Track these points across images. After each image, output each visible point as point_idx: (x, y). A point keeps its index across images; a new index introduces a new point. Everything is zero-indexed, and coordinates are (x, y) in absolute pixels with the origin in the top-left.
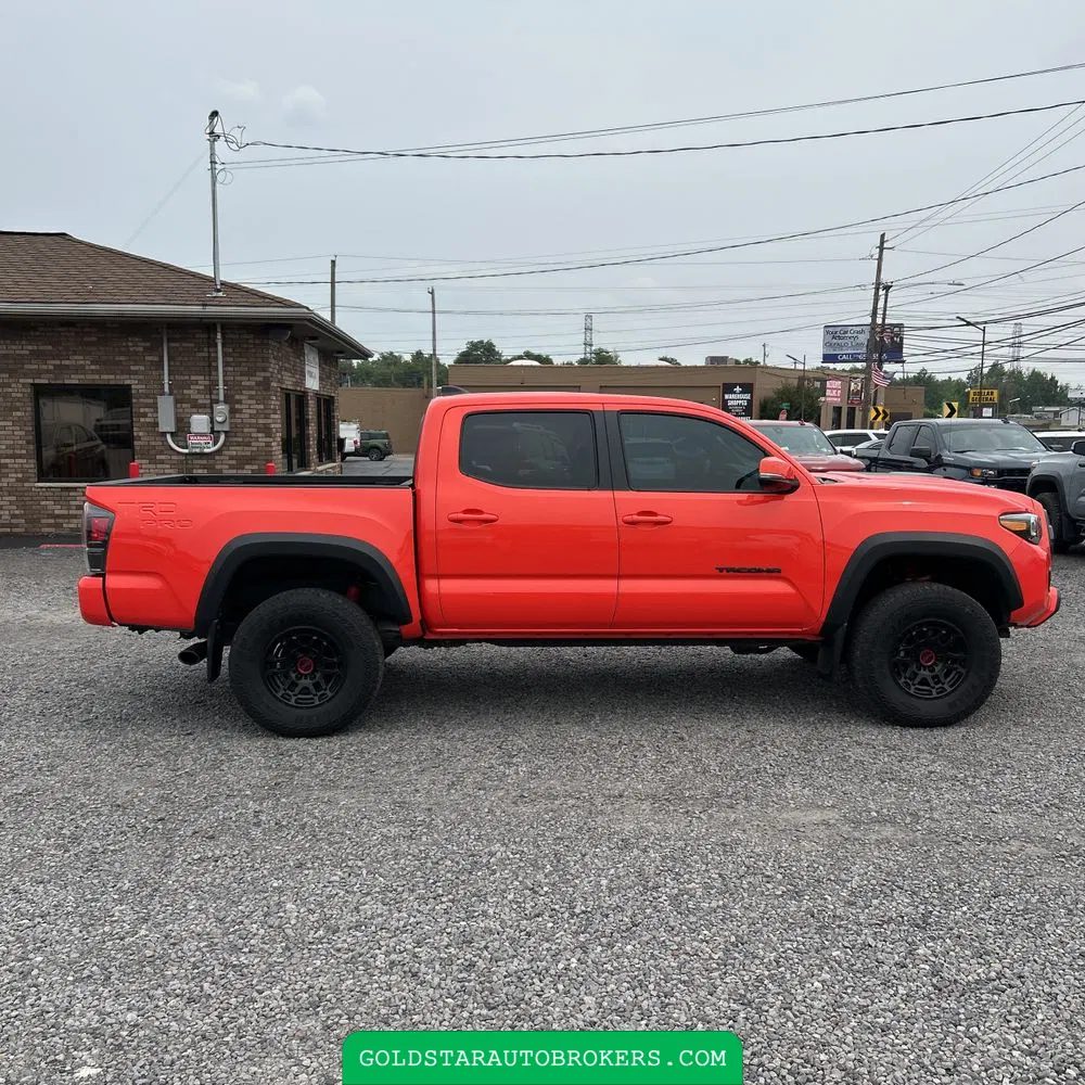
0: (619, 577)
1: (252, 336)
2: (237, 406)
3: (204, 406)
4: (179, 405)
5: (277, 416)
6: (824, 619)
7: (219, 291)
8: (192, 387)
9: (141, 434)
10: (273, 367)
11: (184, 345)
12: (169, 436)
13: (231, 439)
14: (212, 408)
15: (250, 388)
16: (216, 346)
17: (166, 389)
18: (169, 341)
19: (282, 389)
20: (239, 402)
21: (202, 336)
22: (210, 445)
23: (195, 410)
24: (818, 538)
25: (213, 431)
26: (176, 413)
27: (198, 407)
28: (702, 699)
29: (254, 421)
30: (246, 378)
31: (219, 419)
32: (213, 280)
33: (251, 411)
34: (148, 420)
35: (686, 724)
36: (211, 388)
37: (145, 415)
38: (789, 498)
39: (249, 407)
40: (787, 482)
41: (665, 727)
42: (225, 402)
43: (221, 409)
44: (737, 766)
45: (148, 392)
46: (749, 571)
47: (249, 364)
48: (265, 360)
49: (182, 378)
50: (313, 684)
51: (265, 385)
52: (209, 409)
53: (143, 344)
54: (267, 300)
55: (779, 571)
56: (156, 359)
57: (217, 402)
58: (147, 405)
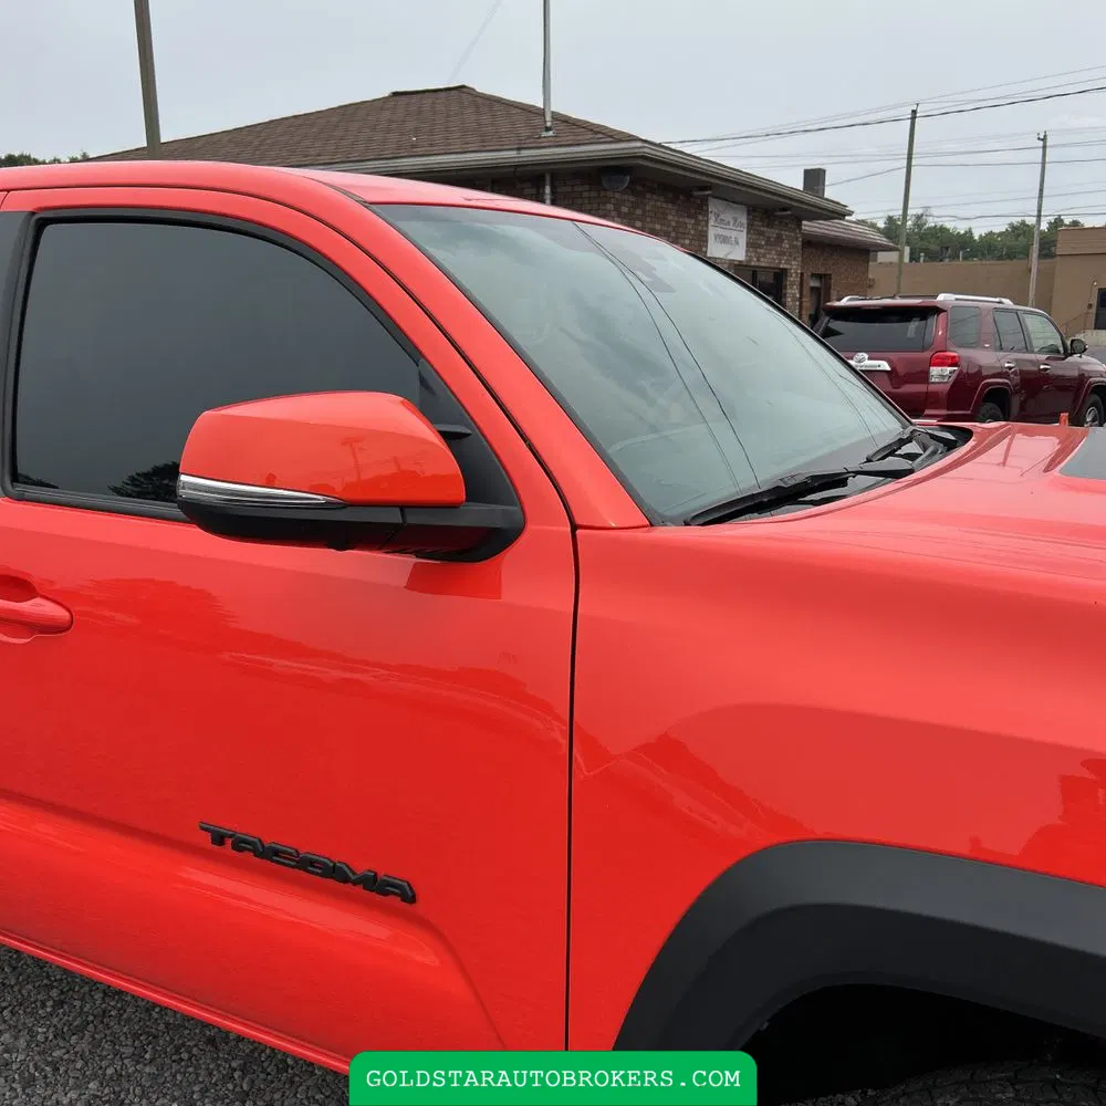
7: (549, 128)
32: (542, 113)
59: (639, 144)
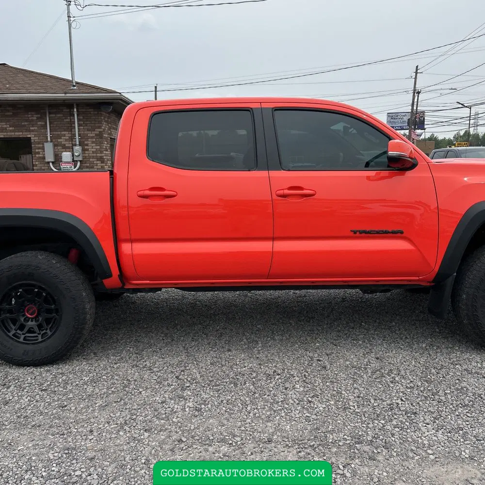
0: (273, 239)
1: (92, 110)
2: (86, 147)
3: (68, 148)
4: (56, 147)
5: (108, 153)
6: (437, 270)
7: (74, 86)
8: (62, 138)
9: (37, 163)
10: (104, 126)
11: (58, 115)
12: (51, 164)
13: (83, 165)
14: (73, 149)
15: (92, 138)
16: (74, 115)
17: (49, 139)
18: (50, 113)
19: (111, 138)
20: (87, 145)
21: (66, 110)
22: (72, 168)
23: (64, 150)
24: (434, 206)
25: (73, 161)
26: (55, 152)
27: (65, 148)
28: (338, 326)
29: (95, 155)
30: (90, 132)
31: (76, 154)
32: (71, 81)
33: (93, 150)
34: (40, 156)
35: (328, 352)
36: (72, 138)
37: (38, 153)
38: (409, 174)
39: (92, 147)
40: (409, 159)
41: (311, 355)
42: (80, 145)
43: (78, 149)
44: (372, 401)
45: (39, 140)
46: (378, 233)
47: (91, 125)
48: (100, 122)
49: (57, 133)
50: (37, 326)
51: (100, 136)
52: (71, 149)
53: (37, 116)
54: (99, 90)
55: (402, 233)
56: (43, 123)
57: (76, 145)
58: (39, 148)
59: (119, 94)
